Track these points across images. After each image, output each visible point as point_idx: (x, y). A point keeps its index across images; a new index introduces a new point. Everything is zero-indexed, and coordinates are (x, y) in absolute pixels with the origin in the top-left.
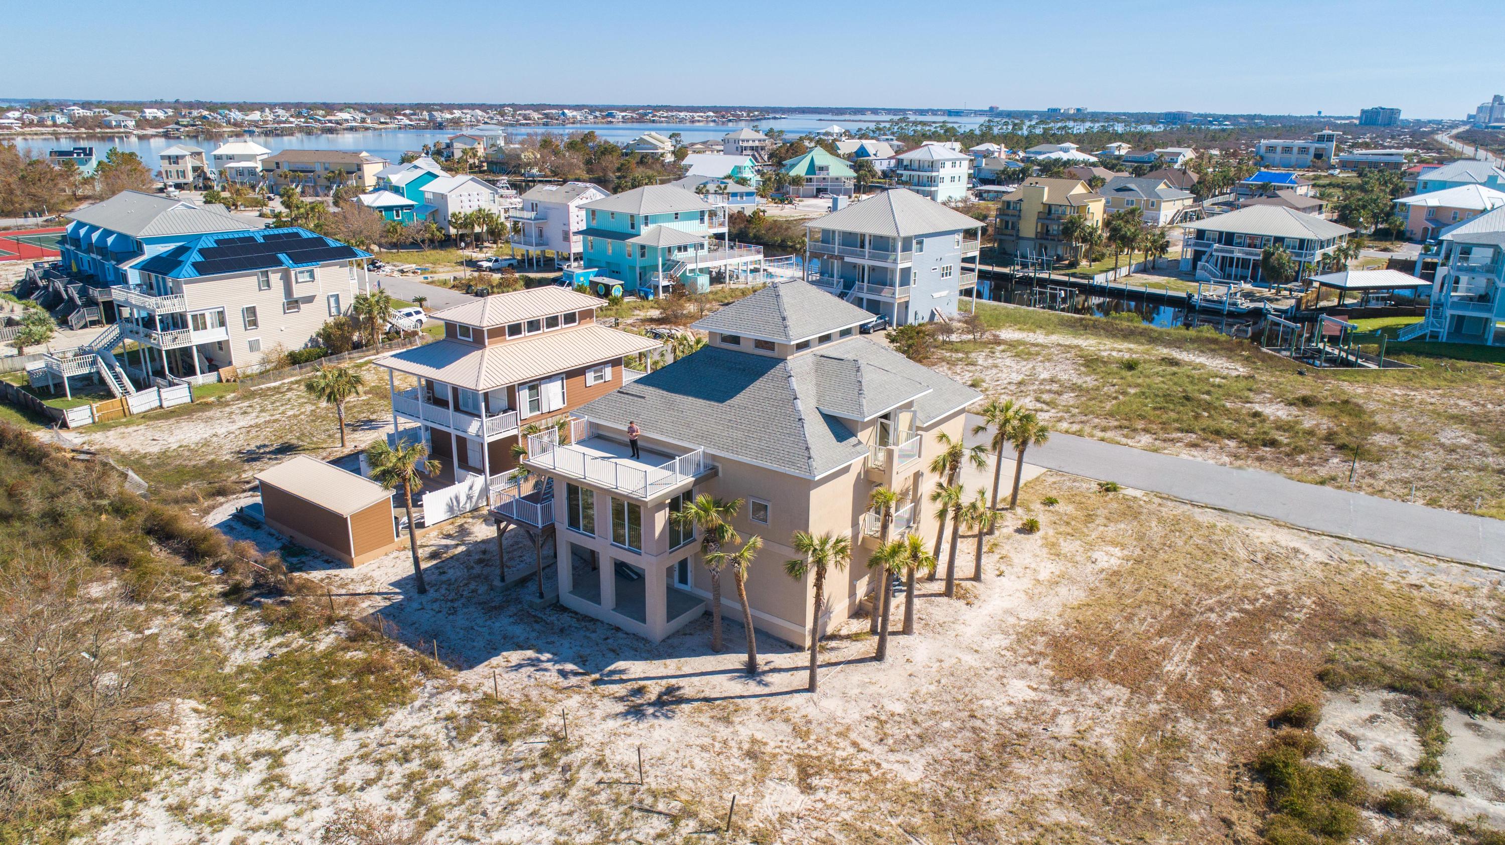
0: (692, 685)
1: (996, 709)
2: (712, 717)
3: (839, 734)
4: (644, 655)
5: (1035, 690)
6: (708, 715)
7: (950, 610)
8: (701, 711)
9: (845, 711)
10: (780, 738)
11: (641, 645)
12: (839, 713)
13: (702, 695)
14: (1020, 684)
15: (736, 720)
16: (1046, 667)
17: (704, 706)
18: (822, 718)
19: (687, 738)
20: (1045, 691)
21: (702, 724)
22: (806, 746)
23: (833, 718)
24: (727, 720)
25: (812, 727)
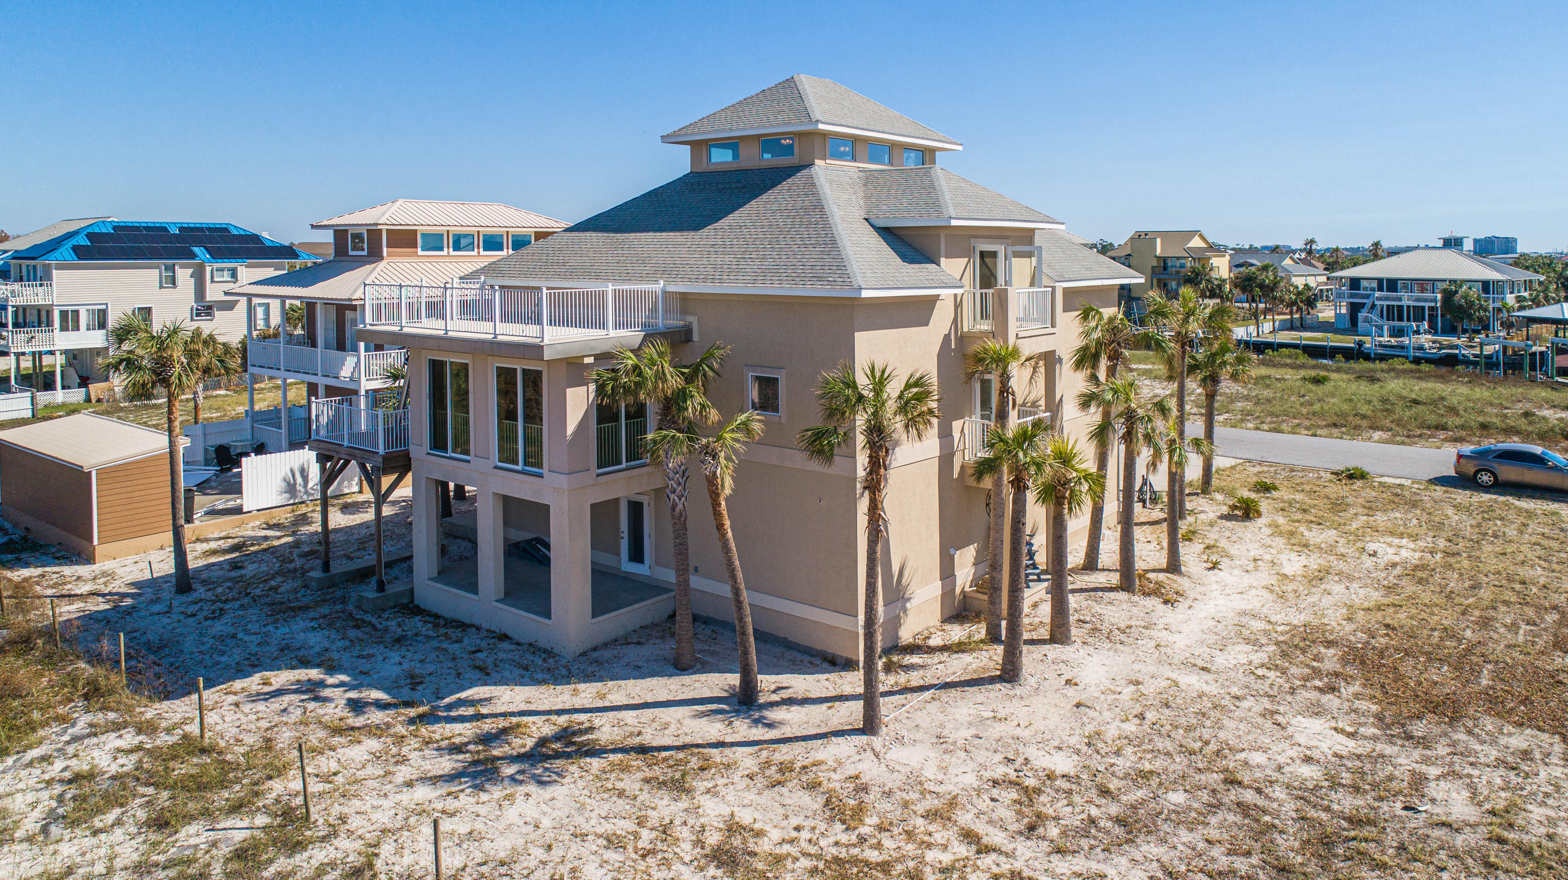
0: (619, 724)
1: (1280, 768)
2: (647, 781)
3: (931, 815)
4: (540, 676)
5: (1352, 735)
6: (640, 775)
7: (1135, 610)
8: (625, 768)
9: (944, 769)
10: (794, 821)
11: (540, 662)
12: (930, 772)
13: (637, 741)
14: (1316, 725)
15: (701, 785)
16: (1357, 696)
17: (635, 761)
18: (893, 781)
19: (579, 820)
20: (1375, 739)
21: (621, 794)
22: (854, 839)
23: (916, 781)
24: (679, 787)
25: (869, 798)
